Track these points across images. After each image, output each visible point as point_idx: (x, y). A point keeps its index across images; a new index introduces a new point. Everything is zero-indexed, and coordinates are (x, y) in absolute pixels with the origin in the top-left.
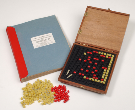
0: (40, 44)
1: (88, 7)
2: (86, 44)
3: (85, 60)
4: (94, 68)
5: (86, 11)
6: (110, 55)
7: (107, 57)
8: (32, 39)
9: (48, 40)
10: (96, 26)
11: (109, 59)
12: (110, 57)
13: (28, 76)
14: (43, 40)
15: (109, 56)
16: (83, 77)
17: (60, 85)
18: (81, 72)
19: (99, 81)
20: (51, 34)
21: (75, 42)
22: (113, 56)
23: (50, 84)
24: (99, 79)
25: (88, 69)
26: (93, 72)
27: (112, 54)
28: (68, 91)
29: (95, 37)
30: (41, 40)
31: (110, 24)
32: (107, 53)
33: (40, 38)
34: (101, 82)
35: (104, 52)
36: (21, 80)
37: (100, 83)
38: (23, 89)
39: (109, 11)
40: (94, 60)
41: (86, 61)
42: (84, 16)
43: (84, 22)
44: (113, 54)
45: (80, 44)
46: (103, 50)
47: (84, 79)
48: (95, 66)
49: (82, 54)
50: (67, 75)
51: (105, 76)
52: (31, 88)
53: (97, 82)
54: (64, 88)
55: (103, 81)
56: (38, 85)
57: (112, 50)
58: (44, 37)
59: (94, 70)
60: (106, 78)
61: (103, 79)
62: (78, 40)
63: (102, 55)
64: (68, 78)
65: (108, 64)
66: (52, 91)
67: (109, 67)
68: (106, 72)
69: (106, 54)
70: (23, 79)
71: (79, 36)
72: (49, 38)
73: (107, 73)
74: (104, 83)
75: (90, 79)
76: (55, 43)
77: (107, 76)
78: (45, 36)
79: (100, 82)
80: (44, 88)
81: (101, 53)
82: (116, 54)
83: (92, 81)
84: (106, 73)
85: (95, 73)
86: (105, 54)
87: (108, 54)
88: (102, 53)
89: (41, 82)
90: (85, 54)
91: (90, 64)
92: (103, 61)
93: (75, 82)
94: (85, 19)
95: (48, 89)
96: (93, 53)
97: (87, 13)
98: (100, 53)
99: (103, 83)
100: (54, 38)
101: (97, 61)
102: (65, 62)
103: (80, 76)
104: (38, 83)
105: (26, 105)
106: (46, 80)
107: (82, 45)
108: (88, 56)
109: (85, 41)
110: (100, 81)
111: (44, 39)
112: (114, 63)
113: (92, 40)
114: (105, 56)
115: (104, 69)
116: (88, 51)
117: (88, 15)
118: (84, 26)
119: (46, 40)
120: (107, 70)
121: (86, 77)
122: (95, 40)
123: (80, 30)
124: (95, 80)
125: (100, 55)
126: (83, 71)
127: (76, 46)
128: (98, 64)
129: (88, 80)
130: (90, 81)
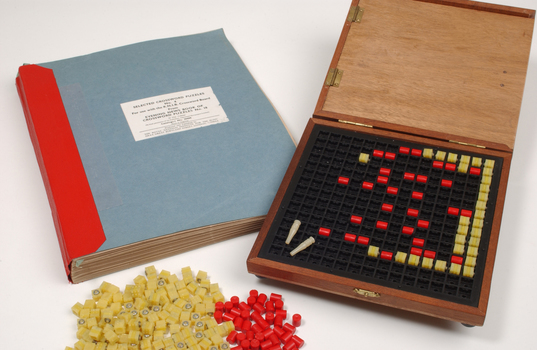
0: (159, 125)
2: (366, 121)
3: (364, 180)
4: (413, 212)
5: (352, 4)
6: (477, 161)
7: (463, 168)
8: (127, 107)
9: (194, 112)
10: (398, 55)
11: (474, 177)
12: (476, 167)
13: (104, 248)
14: (176, 111)
15: (470, 166)
16: (367, 249)
17: (253, 293)
18: (354, 228)
19: (441, 265)
20: (208, 91)
21: (314, 116)
22: (490, 163)
23: (208, 290)
24: (440, 257)
25: (385, 216)
26: (408, 230)
27: (484, 157)
28: (297, 319)
29: (398, 97)
30: (165, 110)
31: (458, 48)
32: (460, 153)
33: (162, 104)
34: (455, 268)
35: (448, 151)
36: (69, 267)
37: (446, 274)
38: (77, 310)
40: (408, 183)
41: (370, 186)
42: (347, 21)
43: (348, 42)
44: (491, 158)
45: (337, 121)
46: (440, 142)
47: (372, 260)
48: (415, 203)
49: (350, 160)
50: (288, 241)
51: (466, 245)
52: (116, 307)
53: (432, 272)
54: (276, 305)
55: (463, 264)
56: (148, 293)
57: (480, 142)
58: (178, 101)
59: (412, 221)
60: (473, 251)
61: (458, 255)
62: (326, 109)
63: (440, 161)
64: (293, 253)
65: (475, 197)
66: (220, 320)
67: (481, 204)
68: (470, 226)
69: (456, 156)
70: (78, 262)
71: (330, 93)
72: (200, 103)
73: (477, 232)
74: (469, 272)
75: (401, 257)
76: (227, 120)
77: (475, 241)
78: (184, 98)
79: (447, 271)
80: (182, 303)
81: (435, 152)
82: (502, 159)
83: (407, 267)
84: (470, 230)
85: (420, 232)
86: (453, 157)
87: (465, 159)
88: (441, 155)
89: (167, 282)
90: (364, 158)
91: (390, 198)
92: (449, 183)
93: (331, 272)
94: (351, 32)
95: (200, 309)
96: (400, 156)
97: (358, 9)
98: (428, 153)
99: (465, 273)
100: (221, 104)
101: (420, 186)
102: (273, 194)
103: (349, 245)
104: (152, 285)
106: (186, 271)
107: (349, 127)
108: (378, 168)
109: (357, 111)
110: (448, 265)
111: (180, 107)
112: (500, 189)
113: (387, 107)
114: (453, 167)
115: (460, 214)
116: (376, 148)
117: (364, 17)
118: (349, 58)
119: (189, 110)
120: (471, 221)
121: (377, 249)
122: (399, 106)
123: (334, 71)
124: (421, 260)
125: (429, 161)
126: (363, 228)
127: (321, 132)
128: (426, 196)
129: (389, 263)
130: (399, 266)
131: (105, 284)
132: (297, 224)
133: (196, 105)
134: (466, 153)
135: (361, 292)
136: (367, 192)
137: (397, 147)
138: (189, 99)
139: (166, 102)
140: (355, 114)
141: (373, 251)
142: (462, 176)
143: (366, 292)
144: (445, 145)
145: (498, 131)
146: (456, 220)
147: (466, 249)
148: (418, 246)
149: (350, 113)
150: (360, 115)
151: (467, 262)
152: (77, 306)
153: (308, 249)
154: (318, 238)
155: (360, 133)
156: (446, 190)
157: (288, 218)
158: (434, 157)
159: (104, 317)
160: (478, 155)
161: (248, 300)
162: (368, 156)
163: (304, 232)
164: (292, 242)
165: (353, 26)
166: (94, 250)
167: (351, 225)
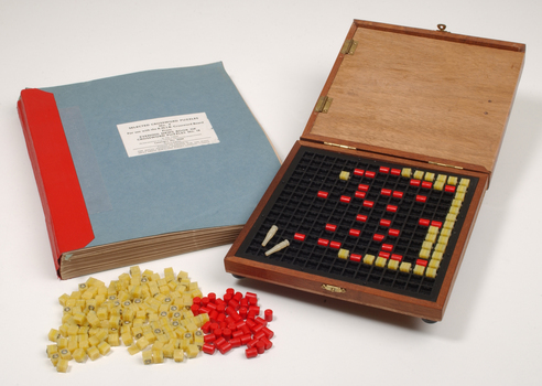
0: (153, 144)
1: (358, 24)
2: (349, 143)
3: (342, 195)
4: (385, 222)
5: (347, 38)
6: (452, 180)
7: (439, 185)
8: (123, 128)
9: (187, 134)
10: (388, 84)
11: (447, 195)
12: (451, 185)
14: (169, 133)
15: (446, 184)
16: (338, 252)
17: (230, 291)
18: (327, 234)
19: (406, 266)
20: (202, 116)
21: (301, 139)
22: (465, 182)
23: (188, 289)
25: (358, 225)
26: (379, 237)
27: (460, 177)
28: (269, 314)
29: (384, 123)
30: (160, 132)
31: (447, 79)
32: (437, 173)
33: (157, 126)
34: (419, 269)
35: (426, 170)
37: (411, 275)
38: (63, 301)
39: (440, 34)
40: (384, 198)
41: (347, 199)
42: (340, 54)
43: (339, 73)
44: (466, 177)
45: (322, 143)
46: (420, 163)
47: (342, 261)
48: (388, 215)
49: (331, 178)
50: (264, 244)
51: (432, 250)
52: (101, 298)
53: (397, 272)
54: (251, 302)
55: (427, 266)
56: (130, 288)
57: (458, 164)
58: (172, 124)
59: (384, 230)
60: (438, 255)
61: (423, 259)
62: (313, 132)
63: (417, 179)
65: (447, 210)
66: (196, 313)
67: (452, 217)
68: (438, 235)
69: (433, 175)
71: (318, 119)
72: (194, 126)
73: (444, 240)
74: (432, 272)
75: (369, 259)
76: (218, 141)
77: (441, 247)
78: (179, 121)
79: (411, 271)
80: (162, 297)
81: (413, 172)
82: (478, 179)
83: (374, 268)
84: (437, 238)
85: (389, 239)
86: (430, 176)
87: (441, 178)
88: (419, 174)
89: (150, 280)
90: (345, 175)
91: (365, 210)
92: (423, 199)
94: (343, 64)
95: (179, 303)
96: (380, 175)
97: (352, 42)
98: (406, 172)
99: (428, 273)
100: (214, 127)
101: (394, 201)
103: (322, 248)
104: (135, 281)
105: (71, 363)
106: (169, 271)
107: (333, 149)
108: (357, 185)
109: (343, 136)
111: (174, 130)
112: (472, 204)
113: (372, 132)
114: (429, 185)
115: (430, 224)
116: (358, 167)
117: (358, 50)
118: (339, 87)
119: (183, 132)
120: (440, 230)
121: (348, 251)
122: (385, 132)
123: (324, 99)
124: (387, 262)
125: (407, 180)
126: (337, 235)
127: (306, 153)
128: (400, 210)
129: (357, 265)
130: (367, 267)
131: (91, 278)
132: (274, 230)
133: (189, 128)
134: (443, 173)
135: (329, 288)
136: (344, 205)
137: (378, 167)
138: (183, 123)
139: (161, 124)
140: (341, 137)
141: (344, 253)
142: (438, 193)
143: (333, 288)
144: (424, 165)
145: (478, 155)
146: (425, 230)
147: (431, 254)
148: (386, 251)
149: (336, 137)
150: (346, 138)
151: (430, 264)
152: (64, 296)
153: (283, 250)
154: (293, 242)
155: (343, 154)
156: (420, 204)
157: (266, 225)
158: (412, 176)
159: (88, 304)
160: (454, 175)
161: (225, 296)
162: (348, 173)
163: (280, 237)
164: (268, 244)
165: (346, 58)
166: (83, 246)
167: (325, 233)
